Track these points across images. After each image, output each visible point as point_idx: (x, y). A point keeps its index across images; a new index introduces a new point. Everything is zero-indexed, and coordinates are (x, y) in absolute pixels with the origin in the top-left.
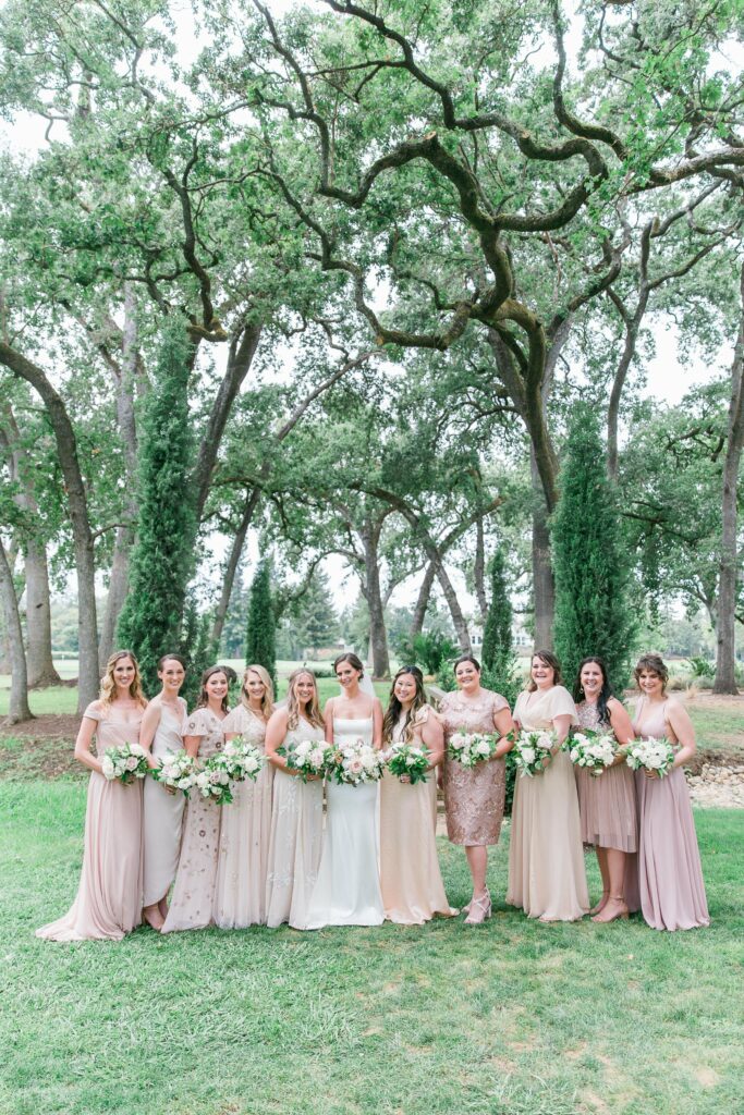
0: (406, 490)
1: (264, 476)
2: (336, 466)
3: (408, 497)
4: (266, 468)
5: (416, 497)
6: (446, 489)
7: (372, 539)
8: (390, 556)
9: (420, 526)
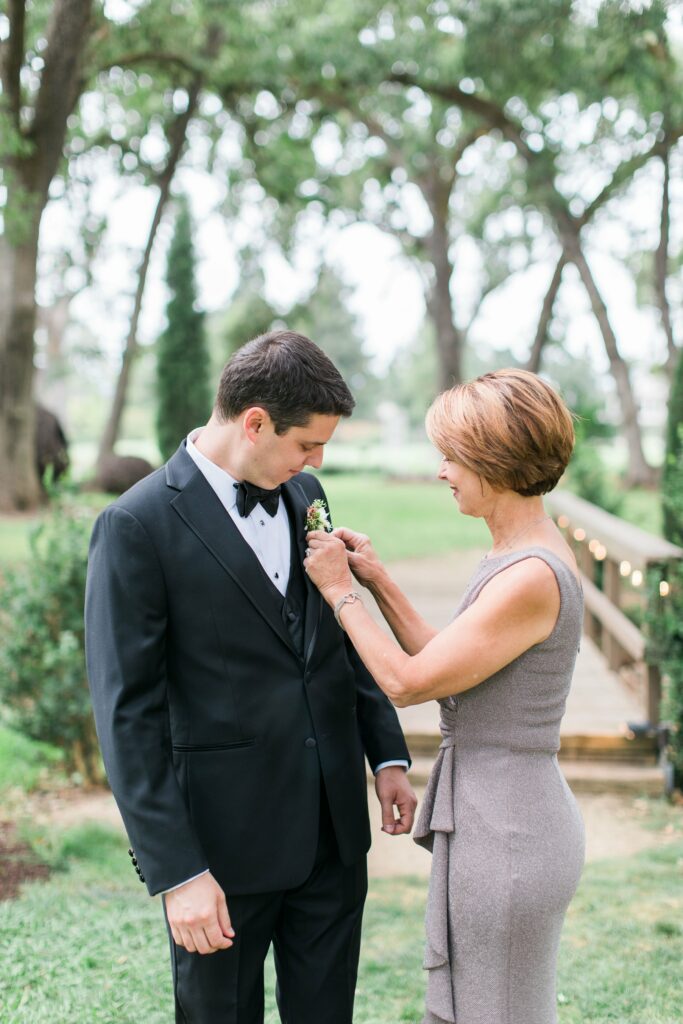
0: (512, 87)
1: (211, 50)
2: (367, 37)
3: (515, 107)
4: (214, 36)
5: (533, 105)
6: (598, 86)
7: (439, 195)
8: (477, 231)
9: (541, 168)
